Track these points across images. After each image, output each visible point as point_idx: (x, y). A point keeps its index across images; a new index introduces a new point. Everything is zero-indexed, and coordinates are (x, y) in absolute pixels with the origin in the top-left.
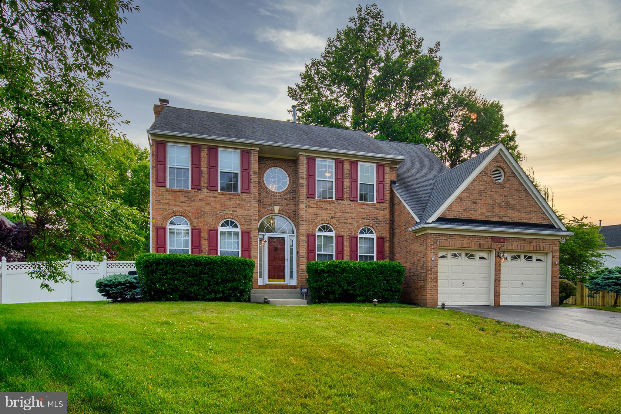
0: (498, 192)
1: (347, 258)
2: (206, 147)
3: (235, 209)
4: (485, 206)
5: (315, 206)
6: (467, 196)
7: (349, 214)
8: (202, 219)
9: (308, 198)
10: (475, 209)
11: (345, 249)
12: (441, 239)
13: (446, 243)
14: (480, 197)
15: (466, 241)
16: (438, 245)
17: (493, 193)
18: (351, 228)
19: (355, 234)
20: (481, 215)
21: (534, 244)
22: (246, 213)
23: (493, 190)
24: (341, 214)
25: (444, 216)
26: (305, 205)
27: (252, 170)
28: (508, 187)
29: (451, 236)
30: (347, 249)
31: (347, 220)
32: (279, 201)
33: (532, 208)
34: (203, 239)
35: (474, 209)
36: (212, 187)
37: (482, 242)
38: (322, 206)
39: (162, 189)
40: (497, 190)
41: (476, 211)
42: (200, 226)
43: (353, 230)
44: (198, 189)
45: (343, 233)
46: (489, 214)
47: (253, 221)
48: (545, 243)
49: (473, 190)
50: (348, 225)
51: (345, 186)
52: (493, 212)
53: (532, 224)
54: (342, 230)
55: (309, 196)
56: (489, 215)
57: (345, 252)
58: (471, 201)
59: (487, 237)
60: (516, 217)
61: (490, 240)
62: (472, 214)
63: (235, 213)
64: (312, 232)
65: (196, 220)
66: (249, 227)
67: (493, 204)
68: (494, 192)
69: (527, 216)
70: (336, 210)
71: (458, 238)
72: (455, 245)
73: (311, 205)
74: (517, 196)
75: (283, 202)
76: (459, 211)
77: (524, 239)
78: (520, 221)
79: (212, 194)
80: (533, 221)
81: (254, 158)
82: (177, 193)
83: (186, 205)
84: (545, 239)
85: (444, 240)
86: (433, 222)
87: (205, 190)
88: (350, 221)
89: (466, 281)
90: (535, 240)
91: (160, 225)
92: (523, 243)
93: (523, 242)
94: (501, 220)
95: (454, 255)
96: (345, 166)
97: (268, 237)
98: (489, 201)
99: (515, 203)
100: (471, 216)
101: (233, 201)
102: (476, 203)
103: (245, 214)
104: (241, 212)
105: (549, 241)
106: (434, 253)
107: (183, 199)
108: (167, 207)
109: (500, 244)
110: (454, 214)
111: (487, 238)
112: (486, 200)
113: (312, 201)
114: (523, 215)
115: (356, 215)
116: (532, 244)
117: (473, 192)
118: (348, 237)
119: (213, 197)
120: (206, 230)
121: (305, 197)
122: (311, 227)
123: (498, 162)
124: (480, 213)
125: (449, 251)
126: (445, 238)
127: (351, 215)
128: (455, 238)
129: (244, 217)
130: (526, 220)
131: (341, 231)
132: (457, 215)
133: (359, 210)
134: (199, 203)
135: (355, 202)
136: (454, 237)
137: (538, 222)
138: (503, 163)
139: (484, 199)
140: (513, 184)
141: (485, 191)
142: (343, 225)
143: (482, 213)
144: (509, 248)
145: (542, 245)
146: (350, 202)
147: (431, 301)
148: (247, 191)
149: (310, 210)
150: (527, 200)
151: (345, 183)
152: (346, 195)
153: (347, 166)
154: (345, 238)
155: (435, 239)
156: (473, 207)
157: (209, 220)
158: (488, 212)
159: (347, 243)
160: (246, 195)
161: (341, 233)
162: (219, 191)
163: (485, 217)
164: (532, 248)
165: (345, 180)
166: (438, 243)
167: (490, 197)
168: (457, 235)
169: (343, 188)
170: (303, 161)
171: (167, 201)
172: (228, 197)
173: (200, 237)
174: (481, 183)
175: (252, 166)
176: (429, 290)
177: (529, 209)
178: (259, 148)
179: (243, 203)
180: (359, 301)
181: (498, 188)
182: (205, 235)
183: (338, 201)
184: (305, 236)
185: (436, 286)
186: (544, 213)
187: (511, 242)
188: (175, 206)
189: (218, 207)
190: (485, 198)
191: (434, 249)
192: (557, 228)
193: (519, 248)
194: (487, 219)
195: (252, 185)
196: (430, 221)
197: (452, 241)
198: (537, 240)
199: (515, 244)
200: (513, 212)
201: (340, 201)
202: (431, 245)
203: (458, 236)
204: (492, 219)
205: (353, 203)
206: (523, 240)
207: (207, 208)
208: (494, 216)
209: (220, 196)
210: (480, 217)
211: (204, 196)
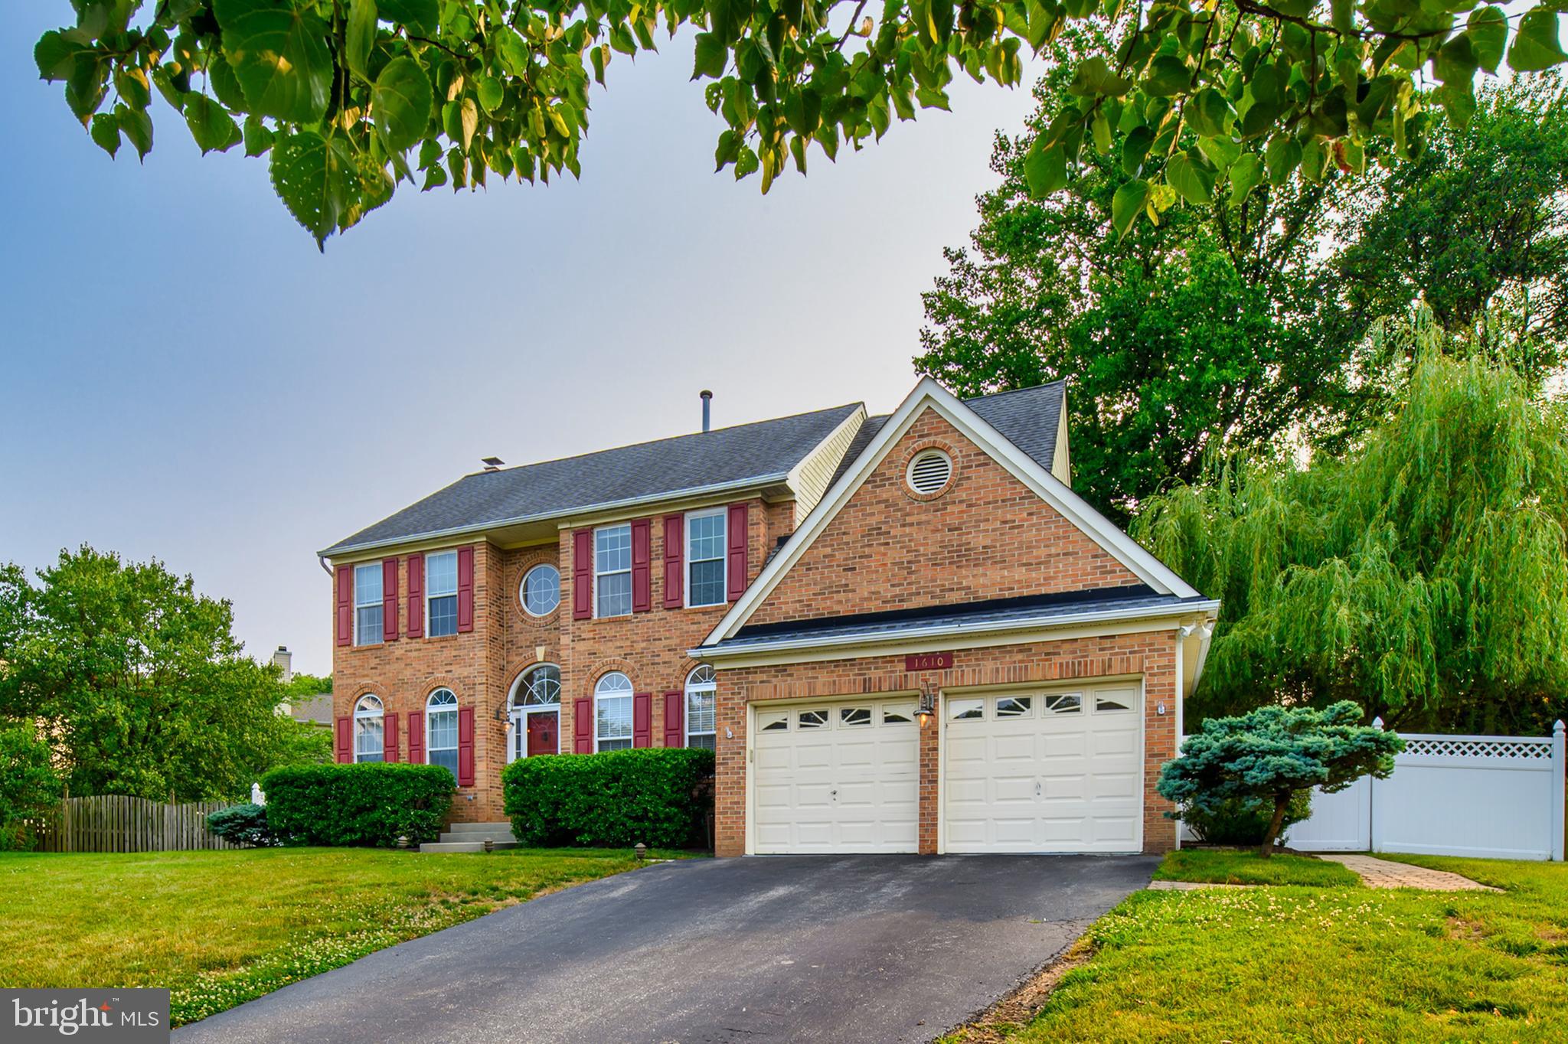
0: (928, 522)
1: (658, 745)
2: (405, 558)
3: (448, 668)
4: (884, 571)
5: (591, 635)
6: (824, 556)
7: (664, 642)
8: (399, 695)
9: (576, 620)
10: (850, 587)
11: (654, 724)
12: (752, 682)
13: (766, 691)
14: (867, 550)
15: (823, 678)
16: (743, 698)
17: (907, 530)
18: (668, 675)
19: (675, 687)
20: (870, 599)
21: (1065, 658)
22: (466, 672)
23: (908, 519)
24: (644, 645)
25: (759, 620)
26: (571, 636)
27: (476, 584)
28: (961, 502)
29: (781, 669)
30: (658, 724)
31: (658, 655)
32: (545, 635)
33: (1058, 544)
34: (401, 733)
35: (847, 585)
36: (415, 633)
37: (874, 674)
38: (604, 633)
39: (346, 649)
40: (923, 517)
41: (854, 591)
42: (397, 708)
43: (672, 679)
44: (395, 640)
45: (649, 689)
46: (897, 590)
47: (478, 687)
48: (1112, 648)
49: (844, 533)
50: (661, 669)
51: (654, 578)
52: (909, 584)
53: (1056, 594)
54: (648, 681)
55: (580, 615)
56: (896, 596)
57: (654, 731)
58: (838, 566)
59: (889, 660)
60: (993, 585)
61: (902, 666)
62: (840, 602)
63: (450, 675)
64: (585, 694)
65: (391, 699)
66: (471, 699)
67: (908, 562)
68: (912, 524)
69: (1034, 574)
70: (635, 638)
71: (802, 671)
72: (790, 693)
73: (584, 636)
74: (995, 519)
75: (551, 636)
76: (800, 601)
77: (1022, 648)
78: (1007, 594)
79: (416, 644)
80: (1061, 586)
81: (481, 559)
82: (366, 653)
83: (378, 671)
84: (1113, 637)
85: (761, 682)
86: (724, 641)
87: (404, 640)
88: (666, 656)
89: (843, 786)
90: (1067, 646)
91: (342, 715)
92: (1020, 662)
93: (1020, 657)
94: (937, 602)
95: (807, 719)
96: (653, 531)
97: (529, 715)
98: (895, 554)
99: (988, 542)
100: (836, 608)
101: (446, 653)
102: (854, 569)
103: (466, 674)
104: (459, 671)
105: (1128, 641)
106: (733, 718)
107: (373, 662)
108: (351, 681)
109: (933, 674)
110: (789, 610)
111: (893, 662)
112: (885, 554)
113: (585, 626)
114: (1020, 574)
115: (678, 641)
116: (1056, 660)
117: (845, 538)
118: (661, 696)
119: (416, 650)
120: (406, 716)
121: (571, 620)
122: (583, 682)
123: (928, 435)
124: (866, 594)
125: (793, 708)
126: (764, 677)
127: (667, 642)
128: (791, 675)
129: (462, 680)
130: (1028, 587)
131: (646, 685)
132: (794, 611)
133: (686, 628)
134: (396, 665)
135: (677, 611)
136: (789, 670)
137: (1080, 587)
138: (946, 432)
139: (877, 553)
140: (980, 488)
141: (884, 528)
142: (650, 669)
143: (873, 593)
144: (968, 680)
145: (1096, 657)
146: (666, 614)
147: (727, 842)
148: (467, 628)
149: (581, 646)
150: (1033, 525)
151: (653, 571)
152: (657, 597)
153: (657, 530)
154: (654, 699)
155: (736, 684)
156: (843, 582)
157: (410, 695)
158: (892, 586)
159: (657, 711)
160: (466, 635)
161: (645, 690)
162: (427, 636)
163: (884, 602)
164: (1055, 673)
165: (654, 563)
166: (744, 693)
167: (899, 542)
168: (798, 664)
169: (648, 583)
170: (567, 541)
171: (352, 671)
172: (438, 645)
173: (396, 729)
174: (868, 510)
175: (476, 576)
176: (721, 813)
177: (1042, 552)
178: (487, 536)
179: (462, 653)
180: (580, 845)
181: (927, 511)
182: (403, 724)
183: (639, 616)
184: (571, 705)
185: (738, 803)
186: (1106, 554)
187: (973, 662)
188: (364, 676)
189: (424, 668)
190: (882, 548)
191: (733, 709)
192: (1160, 591)
193: (1003, 677)
194: (888, 608)
195: (476, 613)
196: (714, 639)
197: (782, 684)
198: (1075, 645)
199: (989, 665)
200: (980, 570)
201: (643, 614)
202: (725, 699)
203: (802, 667)
204: (906, 606)
205: (671, 613)
206: (1020, 651)
207: (408, 673)
208: (911, 594)
209: (426, 646)
210: (865, 605)
211: (403, 652)
